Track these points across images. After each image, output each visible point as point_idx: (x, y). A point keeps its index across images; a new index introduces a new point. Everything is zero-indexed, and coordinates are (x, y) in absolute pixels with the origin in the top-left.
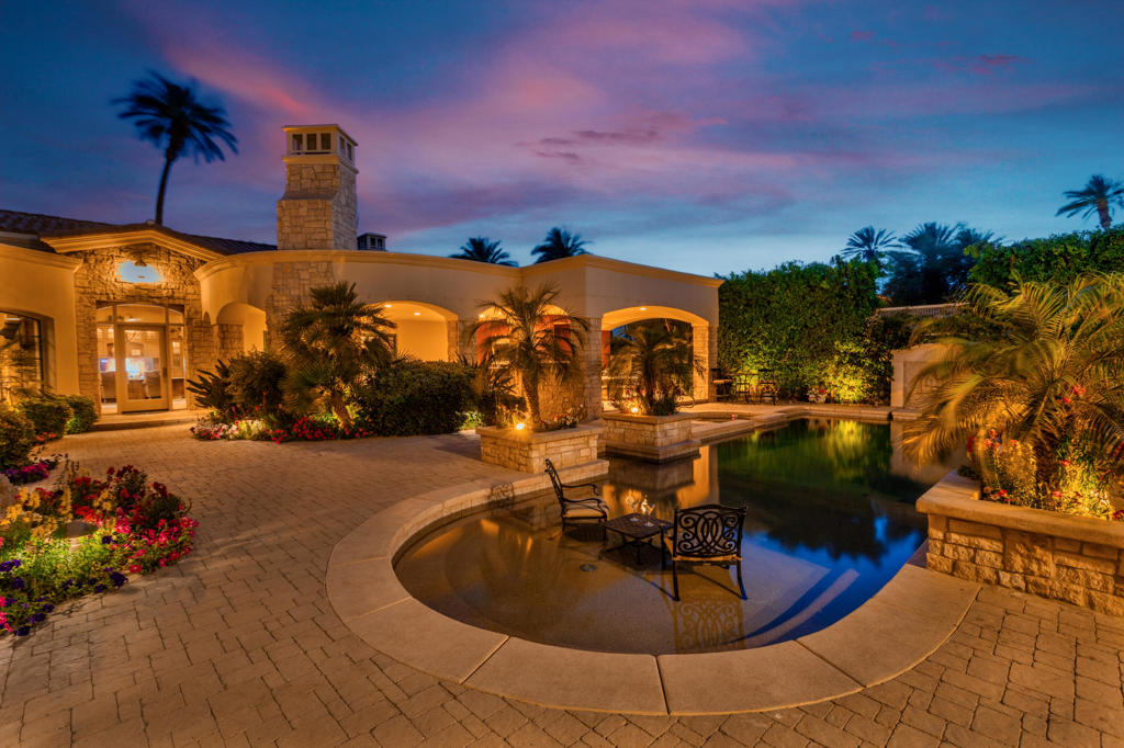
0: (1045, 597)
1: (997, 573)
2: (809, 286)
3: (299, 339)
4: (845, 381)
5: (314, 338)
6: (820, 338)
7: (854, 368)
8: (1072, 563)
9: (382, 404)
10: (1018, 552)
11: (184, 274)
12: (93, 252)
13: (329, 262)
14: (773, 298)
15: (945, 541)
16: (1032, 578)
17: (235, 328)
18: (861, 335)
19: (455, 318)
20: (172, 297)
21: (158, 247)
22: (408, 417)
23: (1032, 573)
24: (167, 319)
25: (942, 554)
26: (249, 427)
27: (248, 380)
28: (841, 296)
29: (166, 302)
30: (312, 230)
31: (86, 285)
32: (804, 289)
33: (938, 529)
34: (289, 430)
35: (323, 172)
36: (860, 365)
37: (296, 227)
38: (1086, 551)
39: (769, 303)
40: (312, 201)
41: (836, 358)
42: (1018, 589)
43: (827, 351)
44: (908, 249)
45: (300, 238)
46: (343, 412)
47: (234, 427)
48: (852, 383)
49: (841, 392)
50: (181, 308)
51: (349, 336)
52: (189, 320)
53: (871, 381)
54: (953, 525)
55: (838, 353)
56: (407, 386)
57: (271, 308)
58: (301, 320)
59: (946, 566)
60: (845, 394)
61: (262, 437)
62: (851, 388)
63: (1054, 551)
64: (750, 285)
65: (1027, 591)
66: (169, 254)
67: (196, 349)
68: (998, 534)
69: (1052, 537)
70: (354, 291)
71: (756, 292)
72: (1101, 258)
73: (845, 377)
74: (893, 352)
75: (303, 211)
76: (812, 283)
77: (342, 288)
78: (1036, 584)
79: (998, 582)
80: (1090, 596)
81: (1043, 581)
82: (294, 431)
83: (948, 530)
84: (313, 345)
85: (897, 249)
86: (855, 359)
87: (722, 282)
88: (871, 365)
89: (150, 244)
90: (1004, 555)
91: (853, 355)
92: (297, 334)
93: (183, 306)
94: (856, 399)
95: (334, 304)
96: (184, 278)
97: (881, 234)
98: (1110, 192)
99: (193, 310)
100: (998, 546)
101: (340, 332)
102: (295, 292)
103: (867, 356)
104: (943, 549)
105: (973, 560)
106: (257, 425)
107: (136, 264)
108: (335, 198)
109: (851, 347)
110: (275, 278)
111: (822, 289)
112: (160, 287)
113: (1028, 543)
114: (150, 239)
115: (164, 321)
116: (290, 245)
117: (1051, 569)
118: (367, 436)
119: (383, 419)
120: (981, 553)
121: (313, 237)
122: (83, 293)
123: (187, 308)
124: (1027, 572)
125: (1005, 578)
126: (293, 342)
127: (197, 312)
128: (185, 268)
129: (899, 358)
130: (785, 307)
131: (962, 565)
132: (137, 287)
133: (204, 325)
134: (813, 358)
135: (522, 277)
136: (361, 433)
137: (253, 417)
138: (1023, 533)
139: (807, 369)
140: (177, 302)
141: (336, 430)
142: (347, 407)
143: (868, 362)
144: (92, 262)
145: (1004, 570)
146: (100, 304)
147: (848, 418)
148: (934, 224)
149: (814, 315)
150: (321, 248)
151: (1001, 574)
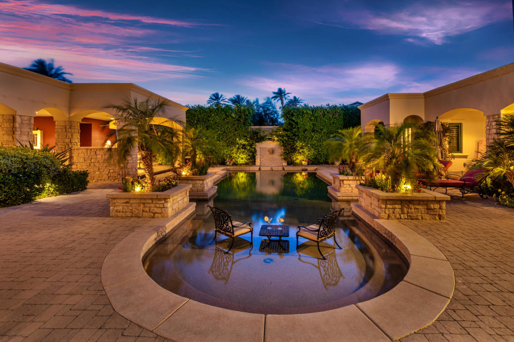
0: (412, 219)
1: (400, 215)
2: (226, 115)
4: (240, 156)
6: (231, 137)
7: (243, 150)
8: (418, 207)
10: (405, 207)
14: (210, 119)
15: (385, 208)
16: (409, 214)
18: (246, 137)
19: (12, 112)
23: (409, 213)
25: (385, 213)
28: (239, 121)
32: (224, 116)
33: (383, 204)
36: (245, 149)
38: (421, 203)
39: (208, 120)
41: (237, 146)
42: (405, 219)
43: (233, 143)
44: (230, 104)
48: (243, 156)
49: (238, 160)
53: (249, 155)
54: (388, 202)
55: (238, 144)
59: (386, 217)
60: (240, 161)
62: (242, 158)
63: (414, 204)
64: (200, 112)
65: (408, 219)
68: (400, 203)
69: (413, 200)
71: (202, 115)
72: (315, 116)
73: (240, 154)
74: (257, 144)
76: (227, 114)
78: (410, 216)
79: (401, 218)
80: (422, 216)
81: (411, 214)
83: (386, 204)
85: (227, 103)
86: (244, 146)
87: (188, 109)
88: (250, 149)
90: (402, 209)
91: (244, 145)
94: (244, 163)
97: (221, 96)
98: (283, 94)
100: (400, 206)
103: (248, 145)
104: (385, 211)
105: (394, 213)
109: (243, 142)
111: (231, 116)
113: (408, 203)
117: (413, 210)
120: (396, 210)
124: (408, 212)
125: (402, 216)
129: (259, 146)
130: (216, 123)
131: (391, 215)
134: (228, 146)
135: (71, 90)
138: (406, 200)
139: (225, 151)
143: (249, 148)
145: (402, 214)
147: (241, 171)
148: (240, 96)
149: (228, 127)
151: (401, 215)
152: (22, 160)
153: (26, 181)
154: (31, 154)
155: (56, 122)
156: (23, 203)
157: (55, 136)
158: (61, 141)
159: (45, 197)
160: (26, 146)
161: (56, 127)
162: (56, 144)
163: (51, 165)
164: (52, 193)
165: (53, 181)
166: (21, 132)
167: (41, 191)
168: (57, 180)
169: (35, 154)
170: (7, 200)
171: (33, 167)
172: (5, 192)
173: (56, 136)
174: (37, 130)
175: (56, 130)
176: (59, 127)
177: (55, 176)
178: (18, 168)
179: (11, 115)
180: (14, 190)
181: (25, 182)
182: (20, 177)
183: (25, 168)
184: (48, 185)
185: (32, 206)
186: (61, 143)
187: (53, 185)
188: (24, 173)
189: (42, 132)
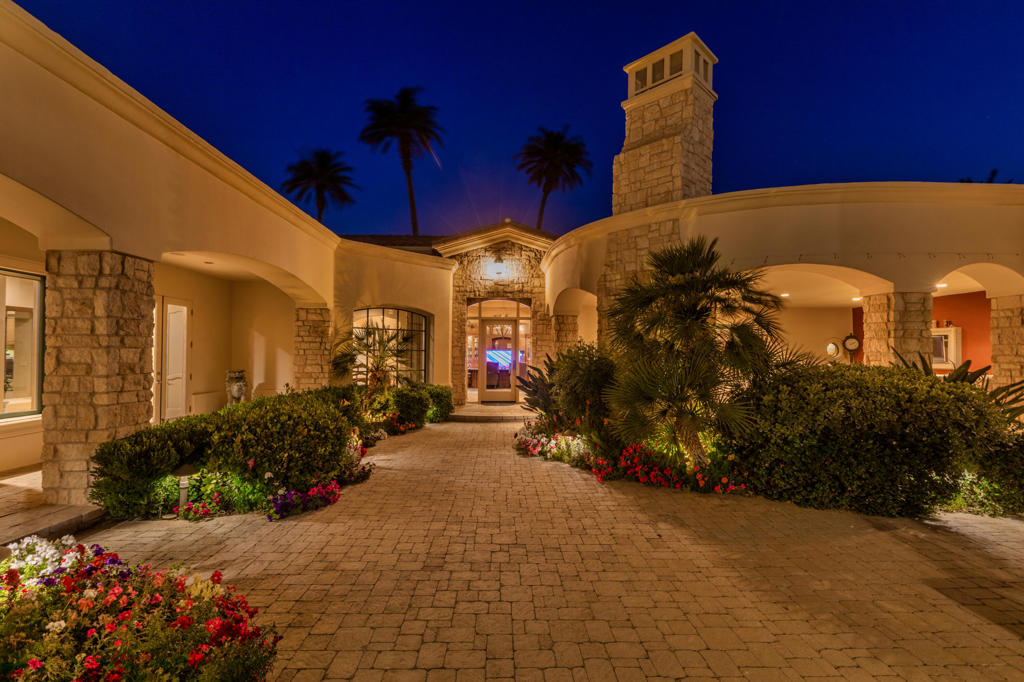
3: (633, 326)
5: (653, 323)
9: (767, 440)
11: (532, 268)
12: (466, 254)
13: (675, 221)
17: (571, 319)
19: (886, 287)
20: (521, 291)
21: (513, 244)
22: (824, 476)
24: (518, 314)
26: (568, 446)
27: (572, 382)
29: (517, 297)
30: (655, 182)
31: (461, 284)
34: (615, 460)
35: (673, 104)
37: (634, 183)
40: (655, 144)
45: (640, 197)
46: (693, 443)
47: (553, 442)
50: (528, 301)
51: (704, 321)
52: (535, 313)
56: (817, 411)
57: (602, 290)
58: (637, 299)
61: (581, 463)
66: (521, 249)
67: (539, 343)
70: (715, 249)
75: (644, 161)
77: (696, 249)
82: (622, 464)
84: (652, 336)
89: (507, 241)
92: (630, 319)
93: (530, 299)
95: (683, 273)
96: (532, 271)
99: (538, 303)
101: (693, 316)
102: (631, 267)
106: (577, 445)
107: (496, 261)
108: (687, 133)
110: (609, 252)
112: (512, 282)
114: (508, 236)
115: (515, 315)
116: (628, 208)
118: (733, 493)
119: (770, 471)
121: (656, 191)
122: (459, 292)
123: (533, 301)
126: (625, 332)
127: (541, 305)
128: (533, 262)
132: (496, 284)
133: (545, 319)
136: (725, 487)
137: (574, 432)
140: (525, 296)
141: (682, 470)
142: (700, 434)
144: (465, 263)
146: (470, 301)
150: (667, 201)
152: (899, 404)
153: (906, 460)
154: (922, 386)
155: (993, 302)
156: (900, 514)
157: (991, 338)
158: (1006, 353)
159: (960, 510)
160: (915, 365)
161: (993, 314)
162: (994, 359)
163: (978, 423)
164: (982, 504)
165: (985, 469)
166: (905, 331)
167: (946, 493)
168: (998, 468)
169: (931, 387)
170: (864, 498)
171: (925, 424)
172: (860, 478)
173: (993, 338)
174: (947, 326)
175: (994, 323)
176: (1002, 314)
177: (989, 457)
178: (889, 422)
179: (884, 295)
180: (877, 479)
181: (903, 463)
182: (893, 448)
183: (905, 425)
184: (969, 476)
185: (922, 535)
186: (1009, 358)
187: (985, 483)
188: (903, 437)
189: (960, 329)
